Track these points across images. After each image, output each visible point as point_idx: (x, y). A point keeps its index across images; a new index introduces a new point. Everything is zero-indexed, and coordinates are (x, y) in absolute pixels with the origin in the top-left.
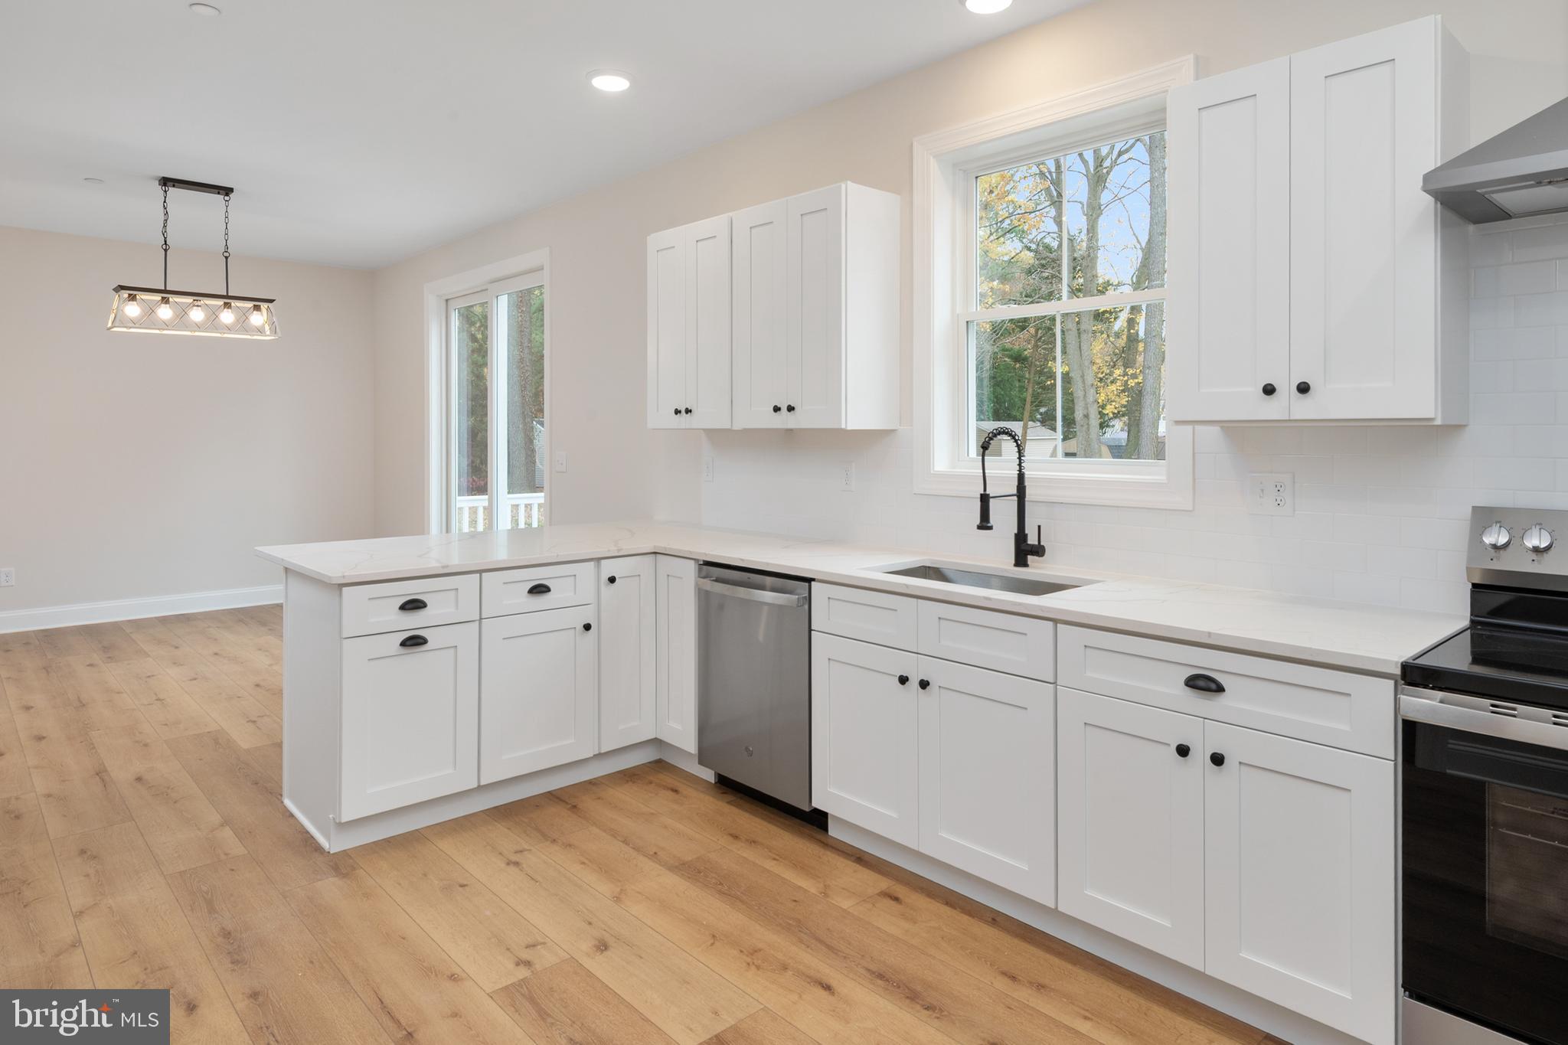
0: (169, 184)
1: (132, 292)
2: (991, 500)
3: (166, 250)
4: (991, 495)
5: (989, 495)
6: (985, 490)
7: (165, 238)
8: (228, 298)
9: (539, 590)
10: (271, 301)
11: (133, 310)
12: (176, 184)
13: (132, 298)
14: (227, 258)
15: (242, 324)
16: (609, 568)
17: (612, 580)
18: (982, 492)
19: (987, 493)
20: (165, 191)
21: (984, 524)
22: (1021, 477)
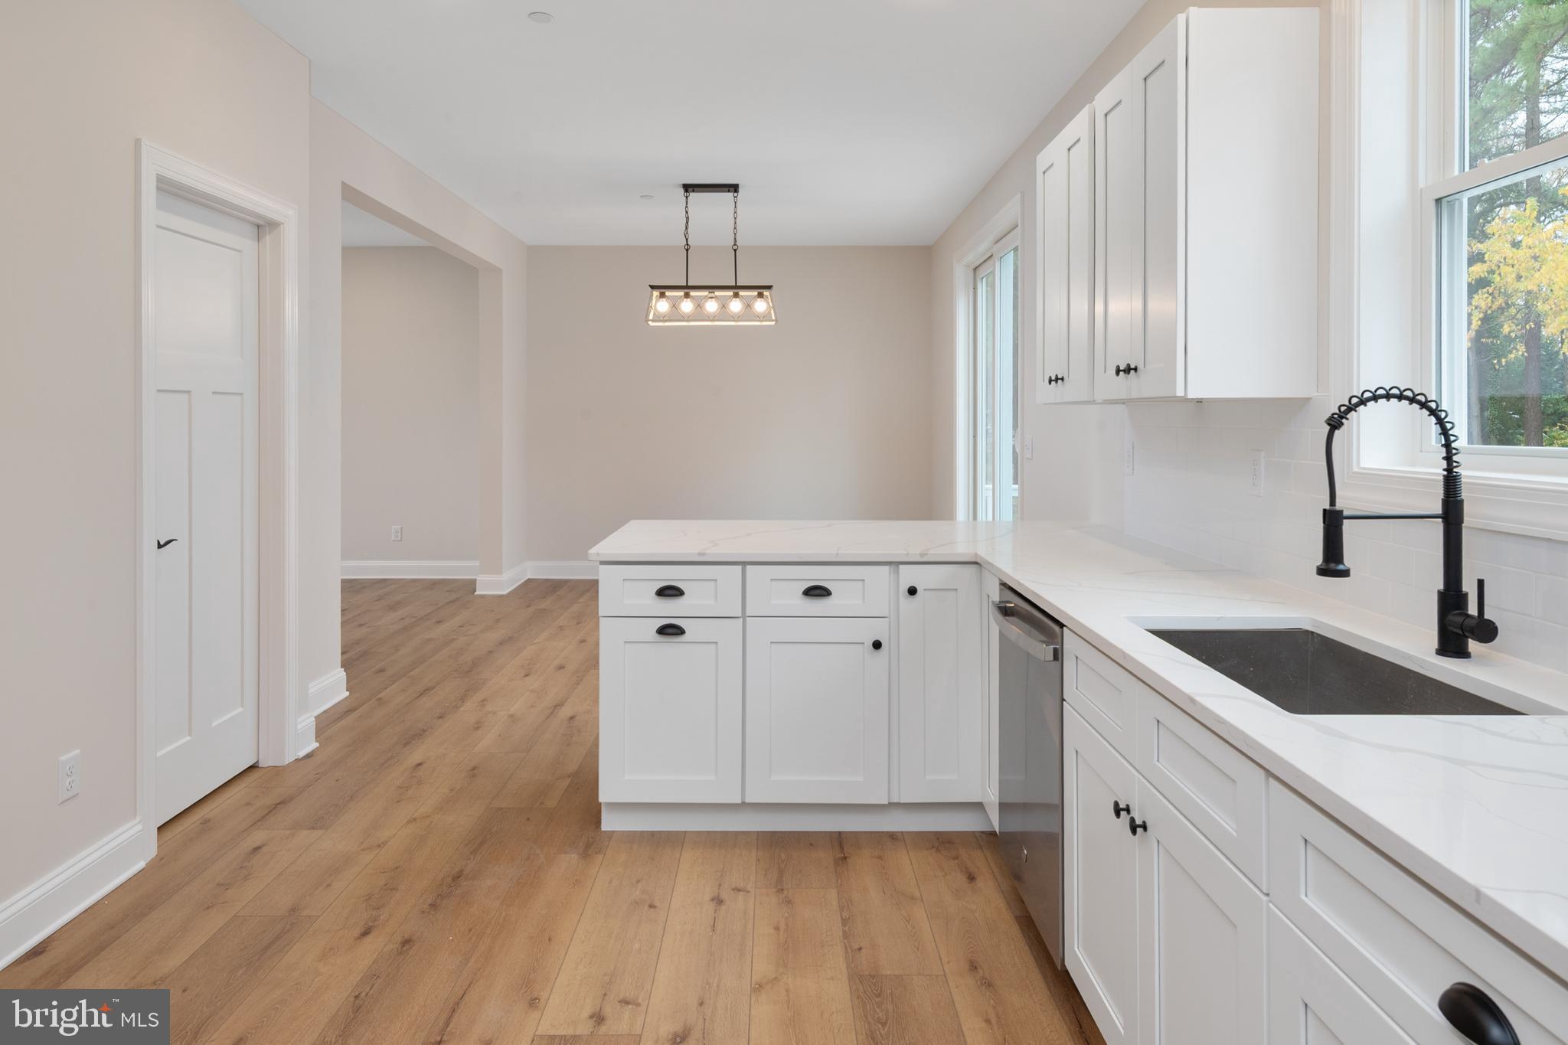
0: (690, 189)
1: (662, 289)
2: (1345, 521)
3: (687, 250)
4: (1345, 513)
5: (1341, 512)
6: (1333, 502)
7: (687, 240)
8: (736, 288)
9: (817, 592)
10: (769, 287)
11: (662, 306)
12: (695, 189)
13: (662, 295)
14: (735, 250)
15: (748, 312)
16: (909, 576)
17: (912, 591)
18: (1327, 507)
19: (1338, 509)
20: (687, 197)
21: (1332, 566)
22: (1451, 482)
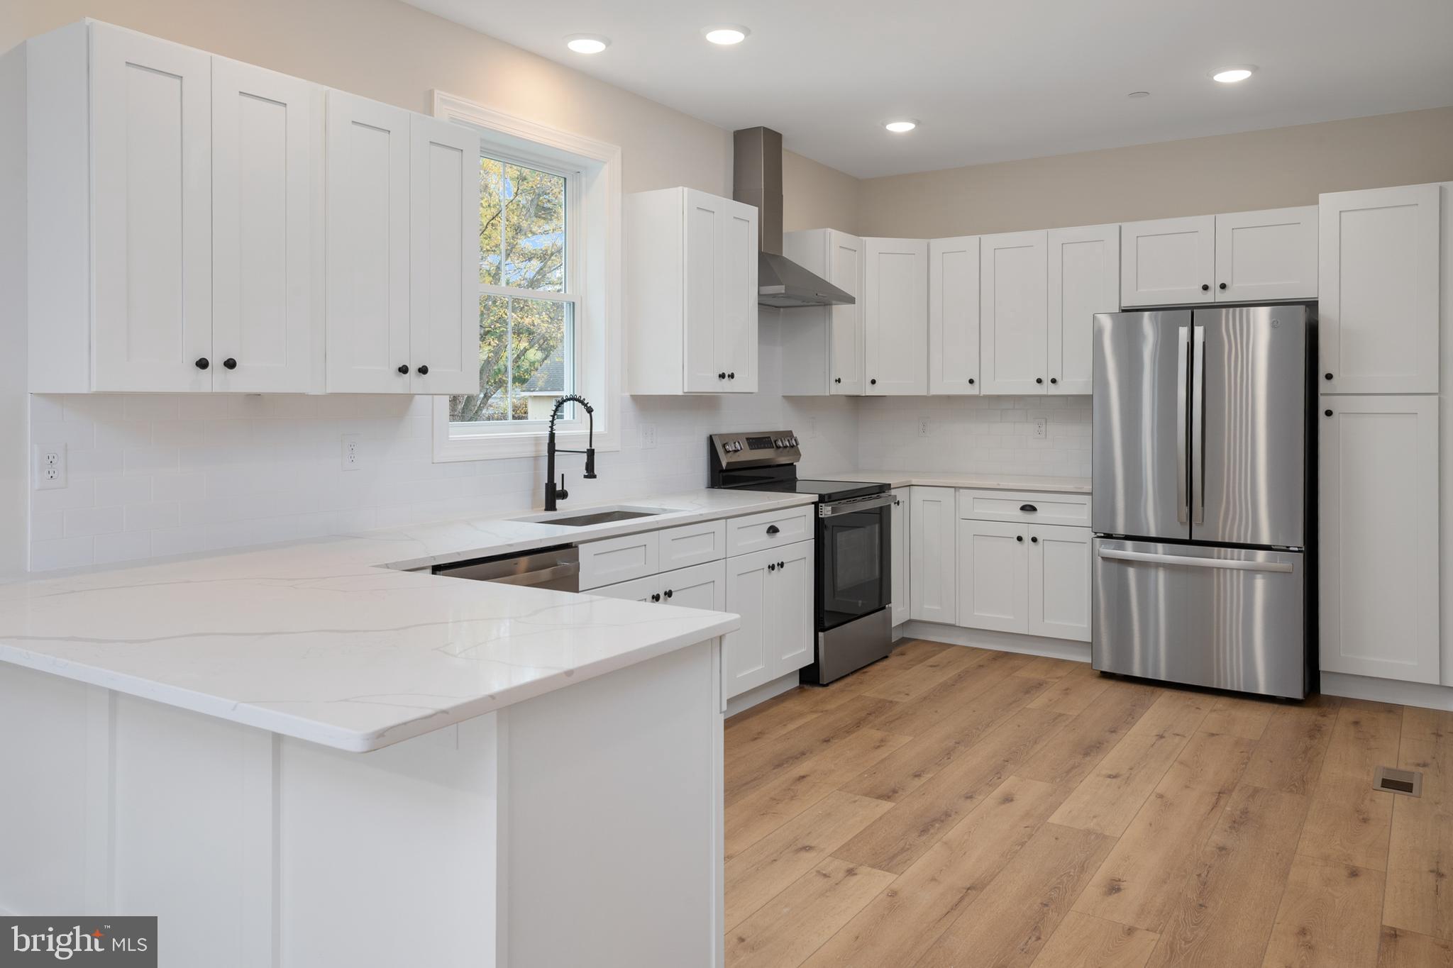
18: (589, 448)
19: (593, 448)
22: (552, 436)
